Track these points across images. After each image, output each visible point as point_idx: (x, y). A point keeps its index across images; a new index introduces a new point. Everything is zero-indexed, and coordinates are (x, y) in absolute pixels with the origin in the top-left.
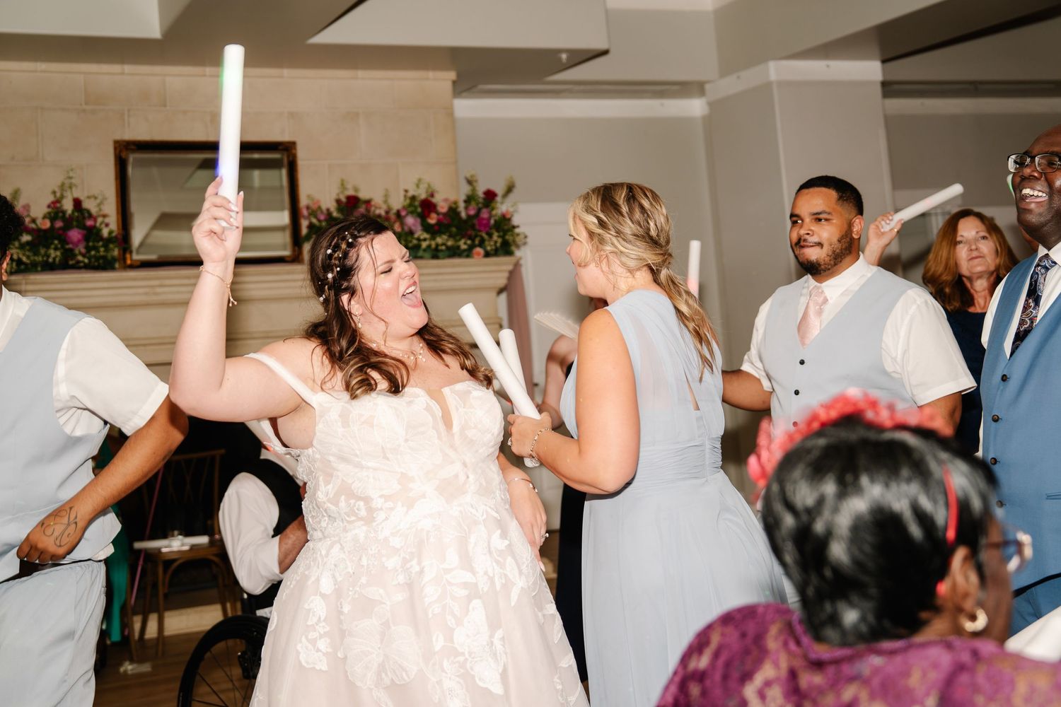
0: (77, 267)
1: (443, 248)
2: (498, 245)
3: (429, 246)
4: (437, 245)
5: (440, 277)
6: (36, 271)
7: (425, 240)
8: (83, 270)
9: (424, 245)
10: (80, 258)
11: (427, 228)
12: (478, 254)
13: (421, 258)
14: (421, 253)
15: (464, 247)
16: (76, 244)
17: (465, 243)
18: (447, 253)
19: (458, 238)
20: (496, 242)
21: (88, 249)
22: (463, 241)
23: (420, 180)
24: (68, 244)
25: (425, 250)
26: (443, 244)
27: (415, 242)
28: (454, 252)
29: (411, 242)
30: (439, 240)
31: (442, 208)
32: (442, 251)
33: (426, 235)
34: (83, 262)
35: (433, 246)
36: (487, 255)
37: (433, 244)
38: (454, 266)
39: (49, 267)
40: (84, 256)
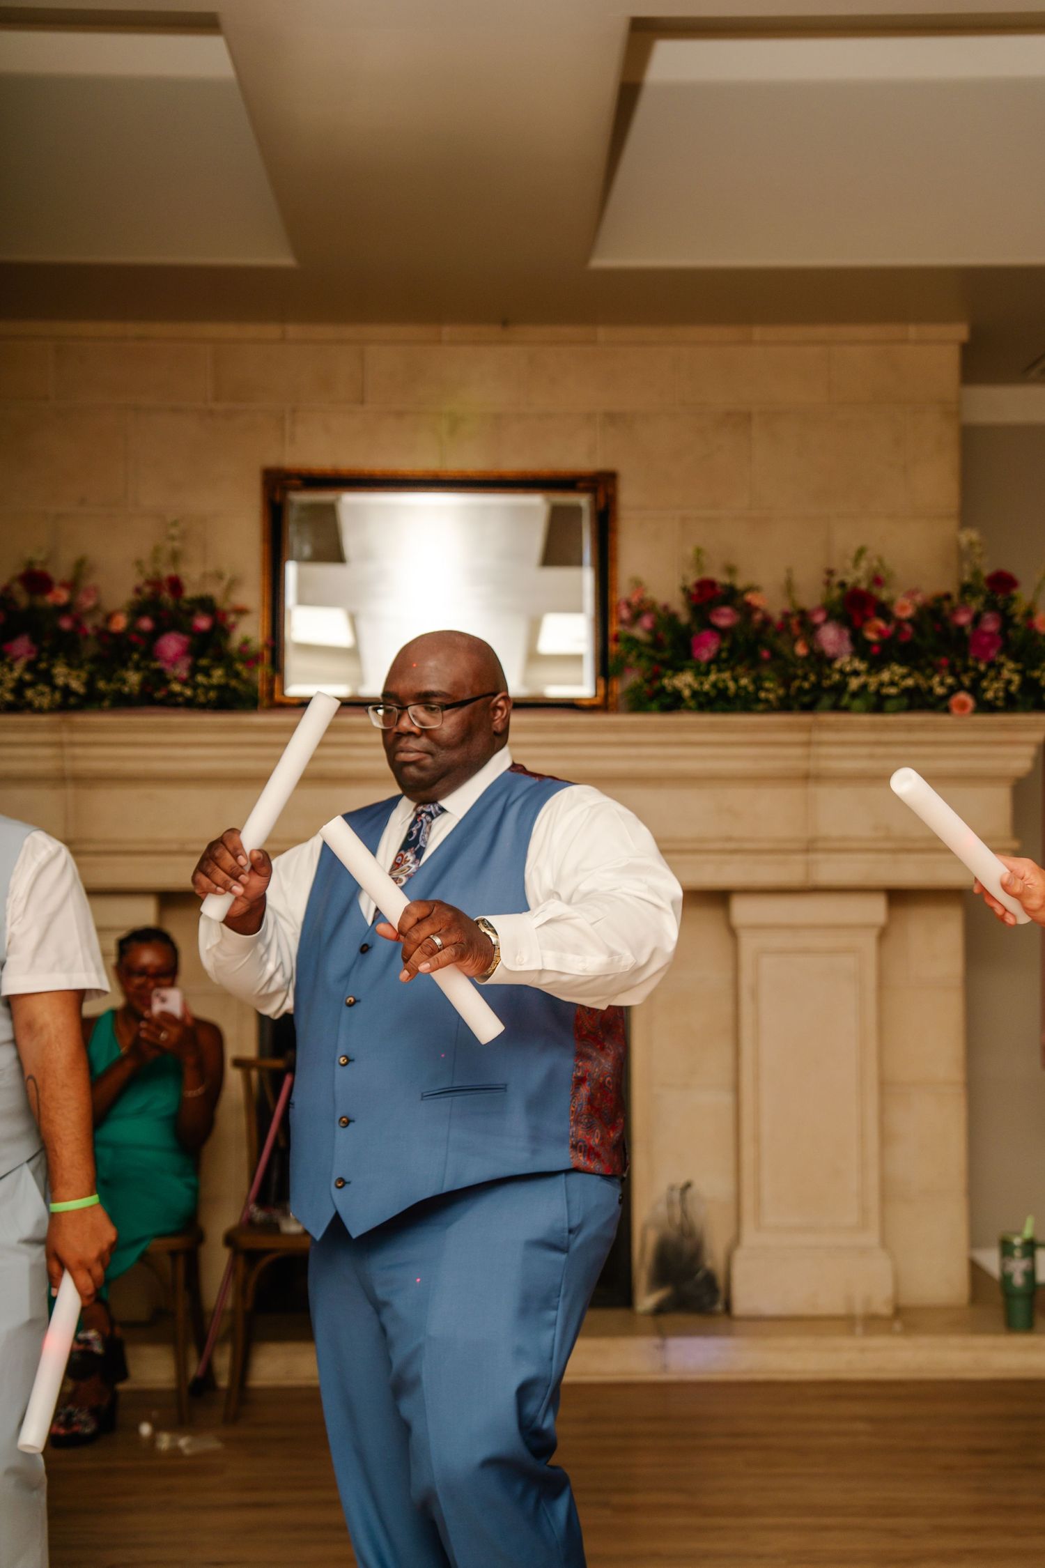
0: (172, 703)
1: (893, 691)
2: (1013, 688)
3: (864, 687)
4: (882, 684)
5: (880, 751)
6: (101, 710)
7: (856, 673)
8: (182, 710)
9: (854, 683)
10: (176, 687)
11: (861, 648)
12: (963, 706)
13: (846, 709)
14: (845, 700)
15: (940, 691)
16: (173, 662)
17: (942, 683)
18: (905, 701)
19: (929, 671)
20: (1009, 682)
21: (194, 670)
22: (936, 679)
23: (861, 552)
24: (156, 659)
25: (855, 695)
26: (892, 683)
27: (836, 677)
28: (918, 701)
29: (829, 677)
30: (885, 676)
31: (903, 608)
32: (888, 697)
33: (860, 665)
34: (181, 694)
35: (872, 688)
36: (985, 707)
37: (873, 682)
38: (910, 728)
39: (124, 702)
40: (184, 683)
